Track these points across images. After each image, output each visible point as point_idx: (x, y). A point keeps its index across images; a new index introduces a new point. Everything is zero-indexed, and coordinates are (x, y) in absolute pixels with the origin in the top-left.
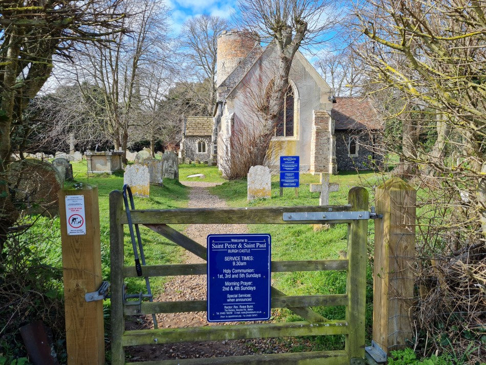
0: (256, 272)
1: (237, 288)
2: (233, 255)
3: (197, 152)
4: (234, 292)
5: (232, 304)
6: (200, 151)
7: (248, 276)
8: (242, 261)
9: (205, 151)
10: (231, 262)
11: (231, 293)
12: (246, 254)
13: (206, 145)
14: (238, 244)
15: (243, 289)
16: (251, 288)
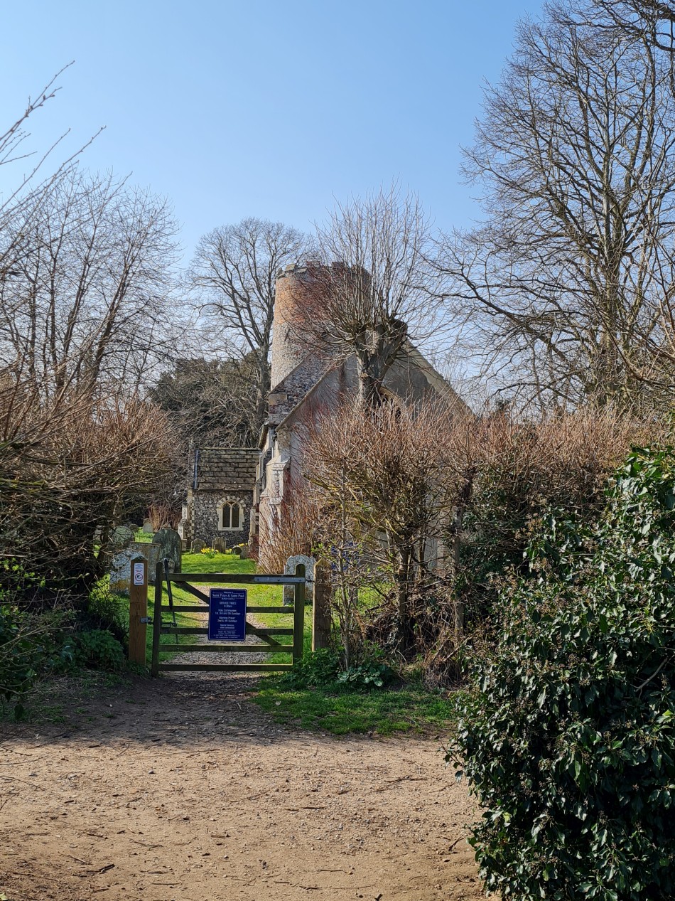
0: (237, 612)
1: (226, 621)
2: (225, 601)
3: (220, 527)
4: (225, 623)
5: (223, 630)
7: (233, 614)
8: (229, 604)
9: (238, 526)
10: (223, 605)
11: (222, 623)
12: (232, 601)
13: (241, 511)
14: (227, 594)
15: (230, 621)
16: (235, 621)
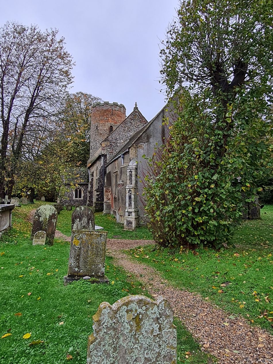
3: (74, 198)
6: (76, 197)
9: (81, 198)
13: (82, 192)
